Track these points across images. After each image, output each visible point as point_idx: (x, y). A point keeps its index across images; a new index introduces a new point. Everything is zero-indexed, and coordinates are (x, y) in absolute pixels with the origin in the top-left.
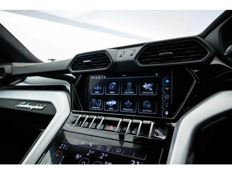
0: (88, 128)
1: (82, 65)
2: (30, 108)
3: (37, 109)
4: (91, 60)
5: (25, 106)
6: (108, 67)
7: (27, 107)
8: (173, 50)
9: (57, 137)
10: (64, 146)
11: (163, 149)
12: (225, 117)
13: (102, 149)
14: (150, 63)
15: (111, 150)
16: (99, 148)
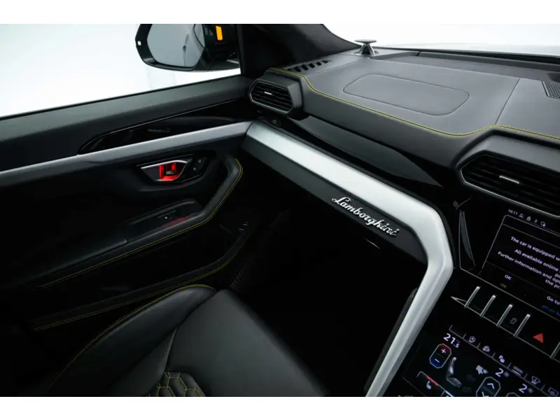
2: (367, 222)
5: (354, 211)
13: (522, 377)
16: (517, 371)
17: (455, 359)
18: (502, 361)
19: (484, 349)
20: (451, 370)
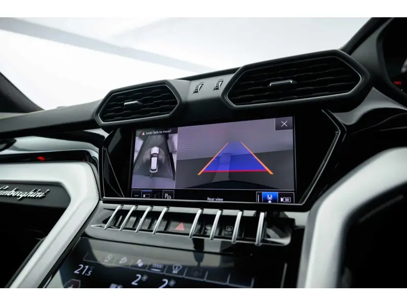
0: (135, 230)
1: (121, 110)
2: (19, 197)
3: (32, 197)
4: (138, 101)
5: (8, 193)
6: (171, 112)
7: (11, 196)
8: (295, 76)
9: (71, 250)
10: (84, 268)
11: (286, 265)
12: (401, 197)
13: (162, 271)
14: (253, 102)
15: (181, 272)
16: (157, 269)
19: (121, 262)
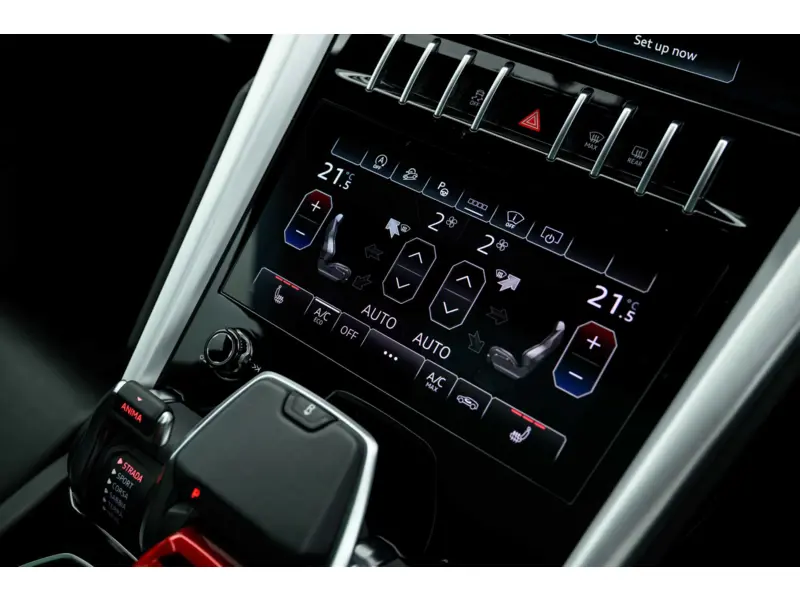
10: (335, 173)
13: (486, 218)
15: (521, 229)
16: (475, 210)
17: (340, 217)
18: (444, 193)
19: (405, 177)
20: (330, 246)
